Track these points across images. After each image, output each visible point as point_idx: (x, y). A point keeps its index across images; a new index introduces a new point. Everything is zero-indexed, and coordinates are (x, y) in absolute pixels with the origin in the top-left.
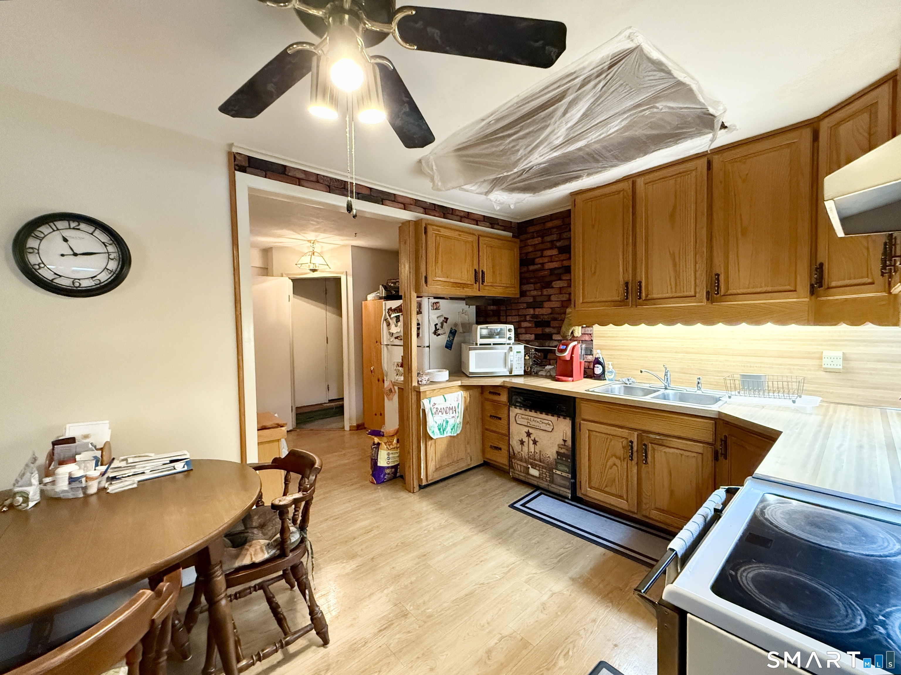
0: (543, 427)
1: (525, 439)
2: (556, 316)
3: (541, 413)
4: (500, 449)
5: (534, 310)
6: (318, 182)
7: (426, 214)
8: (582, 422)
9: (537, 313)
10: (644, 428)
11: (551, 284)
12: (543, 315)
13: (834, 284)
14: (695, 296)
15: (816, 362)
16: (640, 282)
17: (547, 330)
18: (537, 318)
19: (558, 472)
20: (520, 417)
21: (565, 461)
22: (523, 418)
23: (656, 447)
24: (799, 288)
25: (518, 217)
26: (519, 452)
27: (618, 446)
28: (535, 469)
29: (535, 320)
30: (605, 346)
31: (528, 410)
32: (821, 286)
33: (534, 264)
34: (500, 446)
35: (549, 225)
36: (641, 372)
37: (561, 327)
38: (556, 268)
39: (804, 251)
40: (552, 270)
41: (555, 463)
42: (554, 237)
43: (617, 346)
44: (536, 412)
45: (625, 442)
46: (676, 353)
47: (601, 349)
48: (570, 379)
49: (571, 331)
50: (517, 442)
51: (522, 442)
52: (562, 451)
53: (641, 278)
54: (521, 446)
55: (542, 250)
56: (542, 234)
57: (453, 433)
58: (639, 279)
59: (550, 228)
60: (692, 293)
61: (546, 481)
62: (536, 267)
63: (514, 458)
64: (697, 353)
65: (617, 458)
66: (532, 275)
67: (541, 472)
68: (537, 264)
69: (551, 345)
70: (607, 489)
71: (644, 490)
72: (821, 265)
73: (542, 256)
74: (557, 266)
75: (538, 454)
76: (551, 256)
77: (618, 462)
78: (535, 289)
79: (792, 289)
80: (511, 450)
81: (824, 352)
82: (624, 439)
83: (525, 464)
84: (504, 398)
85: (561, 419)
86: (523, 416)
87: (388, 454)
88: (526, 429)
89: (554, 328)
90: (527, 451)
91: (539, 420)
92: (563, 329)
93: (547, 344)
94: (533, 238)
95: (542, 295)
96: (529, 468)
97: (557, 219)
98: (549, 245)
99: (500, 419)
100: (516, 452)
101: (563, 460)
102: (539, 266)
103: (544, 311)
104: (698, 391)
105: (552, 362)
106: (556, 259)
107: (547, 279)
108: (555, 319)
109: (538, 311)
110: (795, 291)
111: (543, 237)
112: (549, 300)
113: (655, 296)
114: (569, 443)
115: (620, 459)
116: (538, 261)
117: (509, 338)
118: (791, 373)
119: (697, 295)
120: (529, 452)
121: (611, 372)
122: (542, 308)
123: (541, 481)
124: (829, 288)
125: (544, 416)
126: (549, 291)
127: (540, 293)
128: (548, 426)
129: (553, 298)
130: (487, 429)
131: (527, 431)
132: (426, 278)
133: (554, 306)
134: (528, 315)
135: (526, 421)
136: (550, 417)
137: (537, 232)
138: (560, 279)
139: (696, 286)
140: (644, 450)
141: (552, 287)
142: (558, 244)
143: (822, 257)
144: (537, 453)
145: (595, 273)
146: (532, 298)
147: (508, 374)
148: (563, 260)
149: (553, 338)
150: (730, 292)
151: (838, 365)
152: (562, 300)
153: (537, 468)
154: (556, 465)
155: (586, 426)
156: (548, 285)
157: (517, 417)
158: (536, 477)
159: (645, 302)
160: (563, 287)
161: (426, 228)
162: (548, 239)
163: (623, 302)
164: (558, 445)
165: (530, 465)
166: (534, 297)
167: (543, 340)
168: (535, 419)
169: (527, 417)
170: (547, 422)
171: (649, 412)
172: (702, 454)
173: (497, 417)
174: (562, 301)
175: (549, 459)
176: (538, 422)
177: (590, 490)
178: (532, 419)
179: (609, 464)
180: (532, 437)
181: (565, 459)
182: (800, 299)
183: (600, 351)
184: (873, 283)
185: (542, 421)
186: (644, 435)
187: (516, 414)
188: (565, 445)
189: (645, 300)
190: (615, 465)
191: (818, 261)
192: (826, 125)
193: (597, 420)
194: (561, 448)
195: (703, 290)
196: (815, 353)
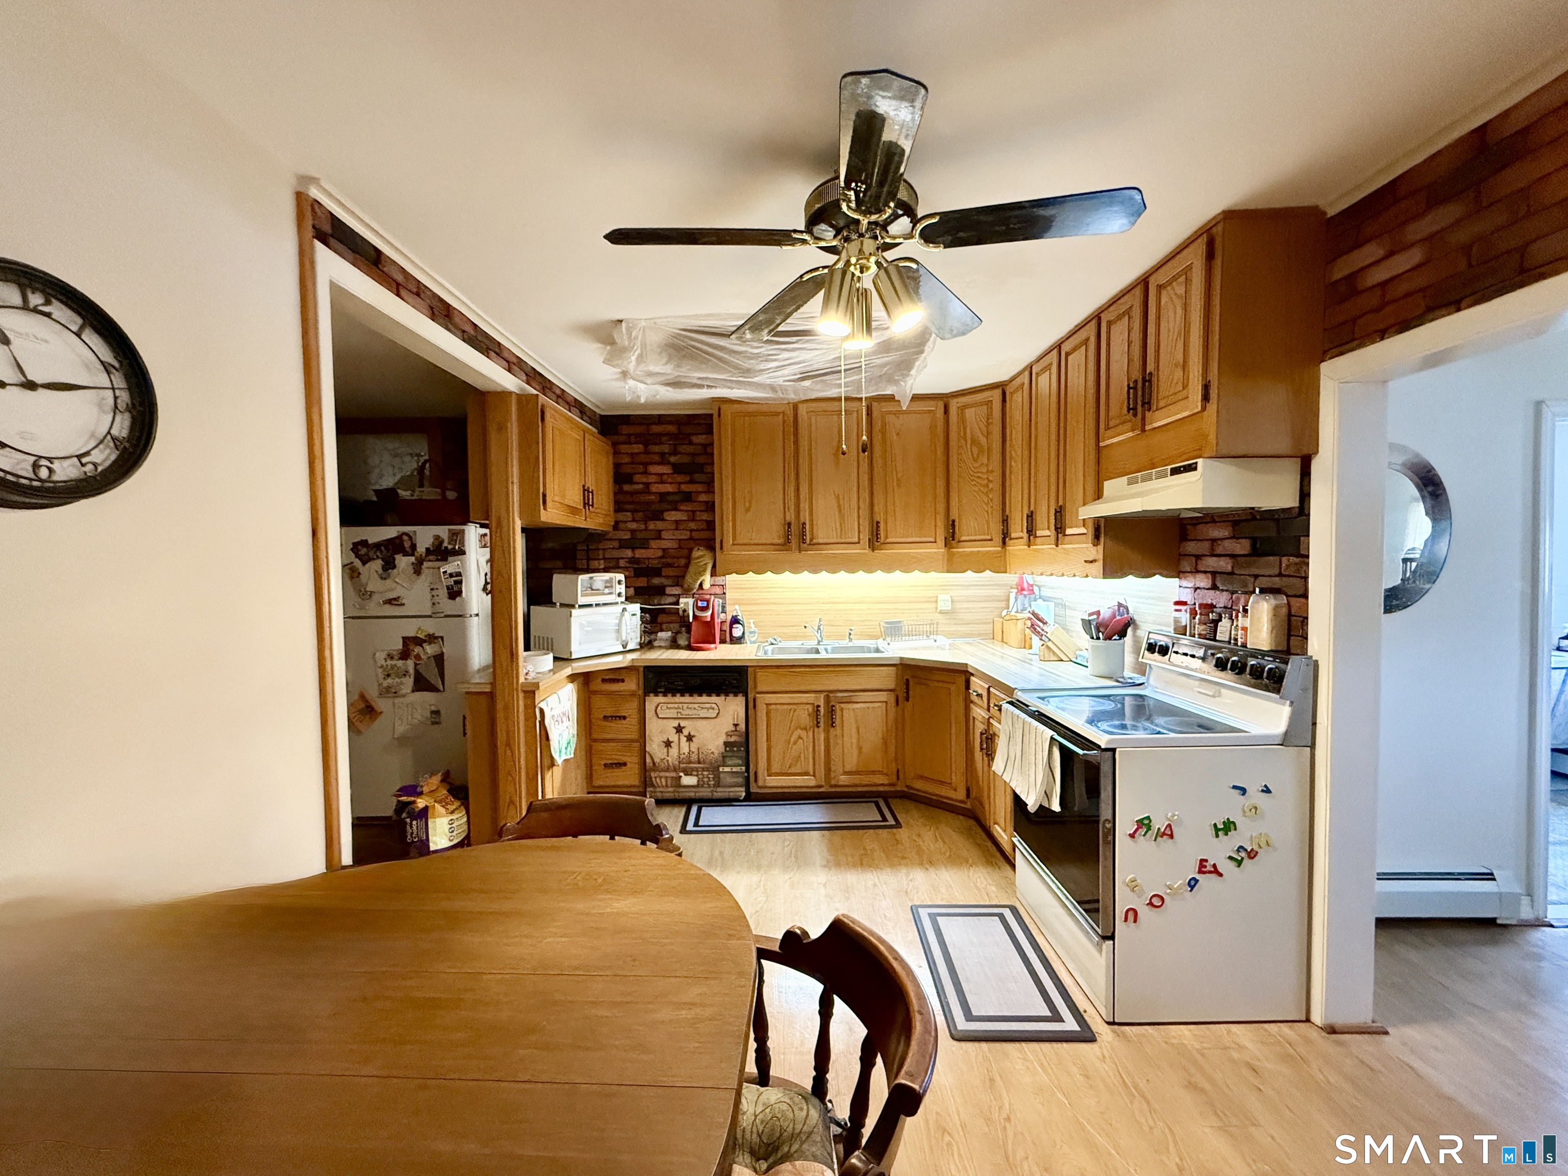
0: (703, 713)
1: (674, 737)
2: (669, 560)
3: (700, 695)
4: (625, 764)
5: (633, 551)
6: (418, 294)
7: (527, 384)
8: (757, 695)
9: (637, 556)
10: (831, 688)
11: (662, 514)
12: (648, 559)
13: (963, 538)
14: (859, 543)
15: (933, 605)
16: (804, 524)
17: (656, 581)
18: (638, 563)
19: (727, 769)
20: (664, 708)
21: (737, 751)
22: (670, 708)
23: (842, 705)
24: (938, 540)
25: (603, 407)
26: (662, 760)
27: (804, 716)
28: (691, 775)
29: (635, 566)
30: (742, 599)
31: (678, 695)
32: (953, 540)
33: (631, 482)
34: (624, 759)
35: (656, 429)
36: (805, 627)
37: (684, 577)
38: (669, 493)
39: (941, 508)
40: (663, 496)
41: (721, 758)
42: (666, 448)
43: (758, 599)
44: (691, 695)
45: (810, 708)
46: (823, 603)
47: (739, 604)
48: (712, 646)
49: (699, 582)
50: (658, 746)
51: (668, 744)
52: (732, 739)
53: (805, 520)
54: (666, 750)
55: (646, 464)
56: (647, 440)
57: (568, 753)
58: (802, 520)
59: (661, 435)
60: (856, 540)
61: (709, 786)
62: (636, 487)
63: (654, 771)
64: (844, 603)
65: (802, 729)
66: (628, 498)
67: (701, 776)
68: (637, 483)
69: (663, 602)
70: (793, 770)
71: (833, 757)
72: (954, 521)
73: (645, 473)
74: (671, 490)
75: (696, 752)
76: (661, 475)
77: (803, 734)
78: (634, 520)
79: (933, 540)
80: (648, 760)
81: (939, 596)
82: (808, 706)
83: (673, 774)
84: (631, 685)
85: (731, 698)
86: (669, 706)
87: (451, 822)
88: (675, 723)
89: (667, 577)
90: (676, 754)
91: (696, 706)
92: (688, 579)
93: (656, 602)
94: (630, 443)
95: (646, 529)
96: (681, 777)
97: (670, 423)
98: (657, 458)
99: (625, 718)
100: (657, 760)
101: (734, 751)
102: (641, 486)
103: (651, 554)
104: (852, 643)
105: (664, 626)
106: (670, 480)
107: (655, 507)
108: (669, 565)
109: (640, 553)
110: (935, 542)
111: (646, 446)
112: (659, 537)
113: (821, 541)
114: (742, 727)
115: (805, 729)
116: (637, 478)
117: (619, 595)
118: (918, 616)
119: (861, 542)
120: (680, 754)
121: (754, 632)
122: (648, 548)
123: (701, 789)
124: (959, 542)
125: (705, 698)
126: (660, 525)
127: (643, 527)
128: (711, 711)
129: (664, 535)
130: (595, 740)
131: (677, 725)
132: (544, 496)
133: (667, 547)
134: (622, 558)
135: (676, 711)
136: (714, 699)
137: (637, 435)
138: (676, 509)
139: (859, 532)
140: (831, 711)
141: (663, 520)
142: (673, 459)
143: (954, 514)
144: (693, 753)
145: (750, 507)
146: (629, 533)
147: (622, 649)
148: (680, 483)
149: (667, 592)
150: (888, 540)
151: (948, 606)
152: (680, 538)
153: (695, 773)
154: (724, 761)
155: (762, 700)
156: (658, 516)
157: (659, 708)
158: (693, 786)
159: (810, 547)
160: (680, 520)
161: (543, 413)
162: (656, 449)
163: (786, 544)
164: (727, 733)
165: (683, 771)
166: (633, 531)
167: (649, 595)
168: (691, 706)
169: (676, 706)
170: (708, 705)
171: (837, 669)
172: (886, 702)
173: (620, 717)
174: (680, 540)
175: (712, 755)
176: (695, 709)
177: (768, 778)
178: (685, 706)
179: (792, 739)
180: (686, 732)
181: (735, 749)
182: (938, 549)
183: (737, 607)
184: (991, 540)
185: (702, 706)
186: (831, 695)
187: (656, 705)
188: (736, 731)
189: (810, 544)
190: (800, 738)
191: (951, 518)
192: (955, 404)
193: (778, 689)
194: (731, 736)
195: (865, 537)
196: (933, 597)
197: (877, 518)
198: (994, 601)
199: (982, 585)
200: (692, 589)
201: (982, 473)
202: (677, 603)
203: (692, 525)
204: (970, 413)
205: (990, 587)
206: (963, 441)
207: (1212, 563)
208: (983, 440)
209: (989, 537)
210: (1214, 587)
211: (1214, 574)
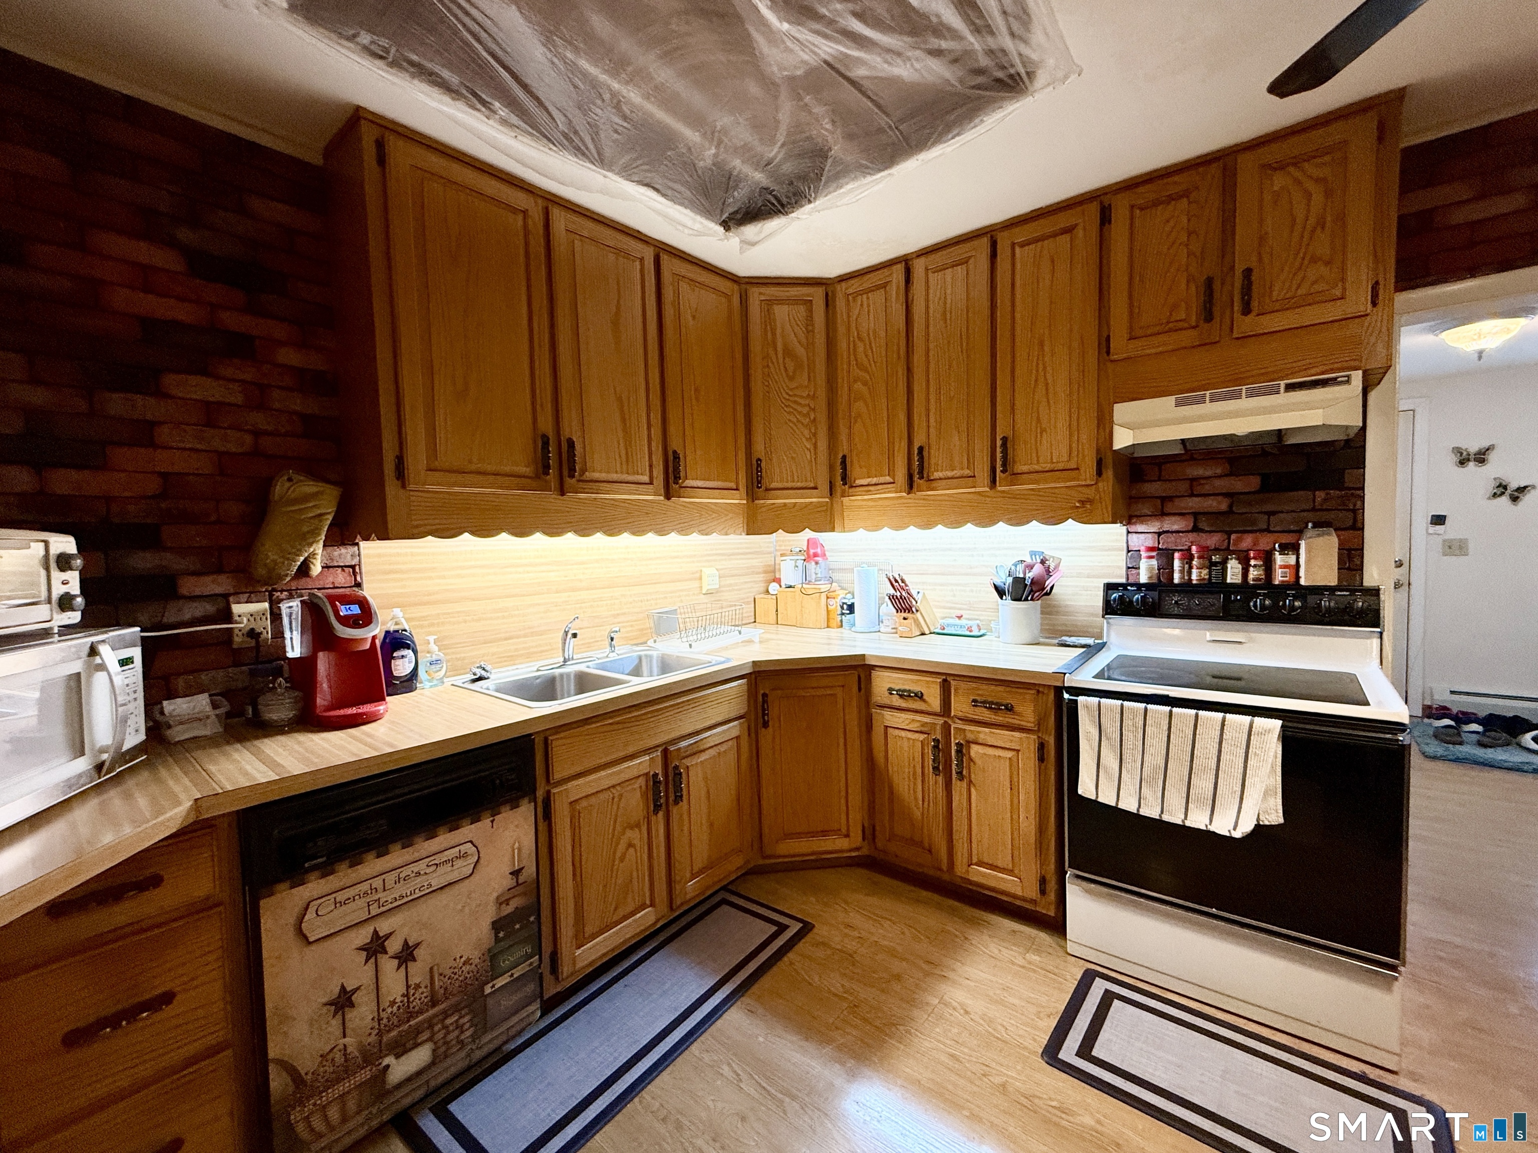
0: (440, 877)
1: (359, 973)
3: (432, 835)
8: (554, 790)
10: (666, 738)
11: (157, 379)
13: (773, 485)
14: (650, 483)
15: (696, 584)
16: (571, 441)
19: (501, 981)
20: (326, 907)
21: (517, 931)
22: (344, 903)
23: (689, 760)
24: (740, 487)
26: (323, 1058)
27: (635, 802)
28: (414, 1046)
30: (403, 593)
31: (370, 857)
32: (759, 487)
38: (174, 324)
40: (153, 328)
41: (487, 964)
43: (436, 593)
44: (404, 846)
45: (643, 784)
49: (298, 560)
50: (309, 1024)
51: (341, 1000)
52: (508, 909)
53: (572, 433)
58: (567, 435)
60: (646, 478)
61: (461, 1045)
63: (298, 1100)
67: (439, 1036)
69: (170, 618)
70: (619, 915)
71: (677, 857)
72: (759, 461)
74: (182, 317)
75: (425, 982)
77: (633, 836)
79: (735, 487)
81: (704, 569)
82: (640, 781)
83: (363, 1075)
85: (502, 816)
86: (340, 897)
88: (362, 935)
89: (183, 549)
90: (369, 1015)
91: (421, 866)
92: (269, 553)
95: (97, 413)
96: (385, 1066)
99: (168, 998)
101: (511, 935)
104: (611, 655)
108: (188, 519)
112: (145, 442)
113: (598, 475)
114: (529, 871)
115: (637, 825)
117: (66, 604)
120: (379, 1010)
121: (438, 661)
124: (767, 490)
125: (444, 839)
126: (148, 407)
129: (164, 434)
131: (367, 939)
133: (175, 469)
135: (361, 903)
136: (464, 833)
138: (203, 372)
139: (649, 464)
141: (162, 394)
143: (759, 452)
144: (416, 987)
149: (184, 591)
150: (687, 483)
151: (715, 584)
152: (224, 448)
153: (423, 1036)
154: (493, 967)
155: (563, 797)
156: (139, 381)
157: (306, 915)
158: (422, 1070)
160: (220, 404)
164: (496, 900)
168: (406, 872)
169: (363, 888)
170: (452, 853)
172: (736, 737)
174: (220, 454)
175: (466, 968)
176: (418, 874)
177: (579, 952)
178: (391, 878)
179: (618, 854)
180: (394, 946)
181: (517, 926)
182: (736, 500)
183: (398, 612)
184: (815, 488)
185: (438, 859)
186: (672, 748)
187: (297, 910)
188: (518, 884)
189: (579, 481)
190: (630, 845)
191: (755, 456)
192: (756, 295)
193: (588, 764)
194: (507, 902)
195: (659, 472)
196: (697, 572)
197: (675, 444)
198: (753, 573)
199: (742, 554)
200: (281, 578)
201: (802, 397)
202: (228, 616)
203: (258, 420)
204: (781, 312)
205: (739, 557)
206: (771, 352)
207: (1194, 504)
208: (801, 351)
209: (812, 485)
210: (1196, 529)
211: (1196, 515)
